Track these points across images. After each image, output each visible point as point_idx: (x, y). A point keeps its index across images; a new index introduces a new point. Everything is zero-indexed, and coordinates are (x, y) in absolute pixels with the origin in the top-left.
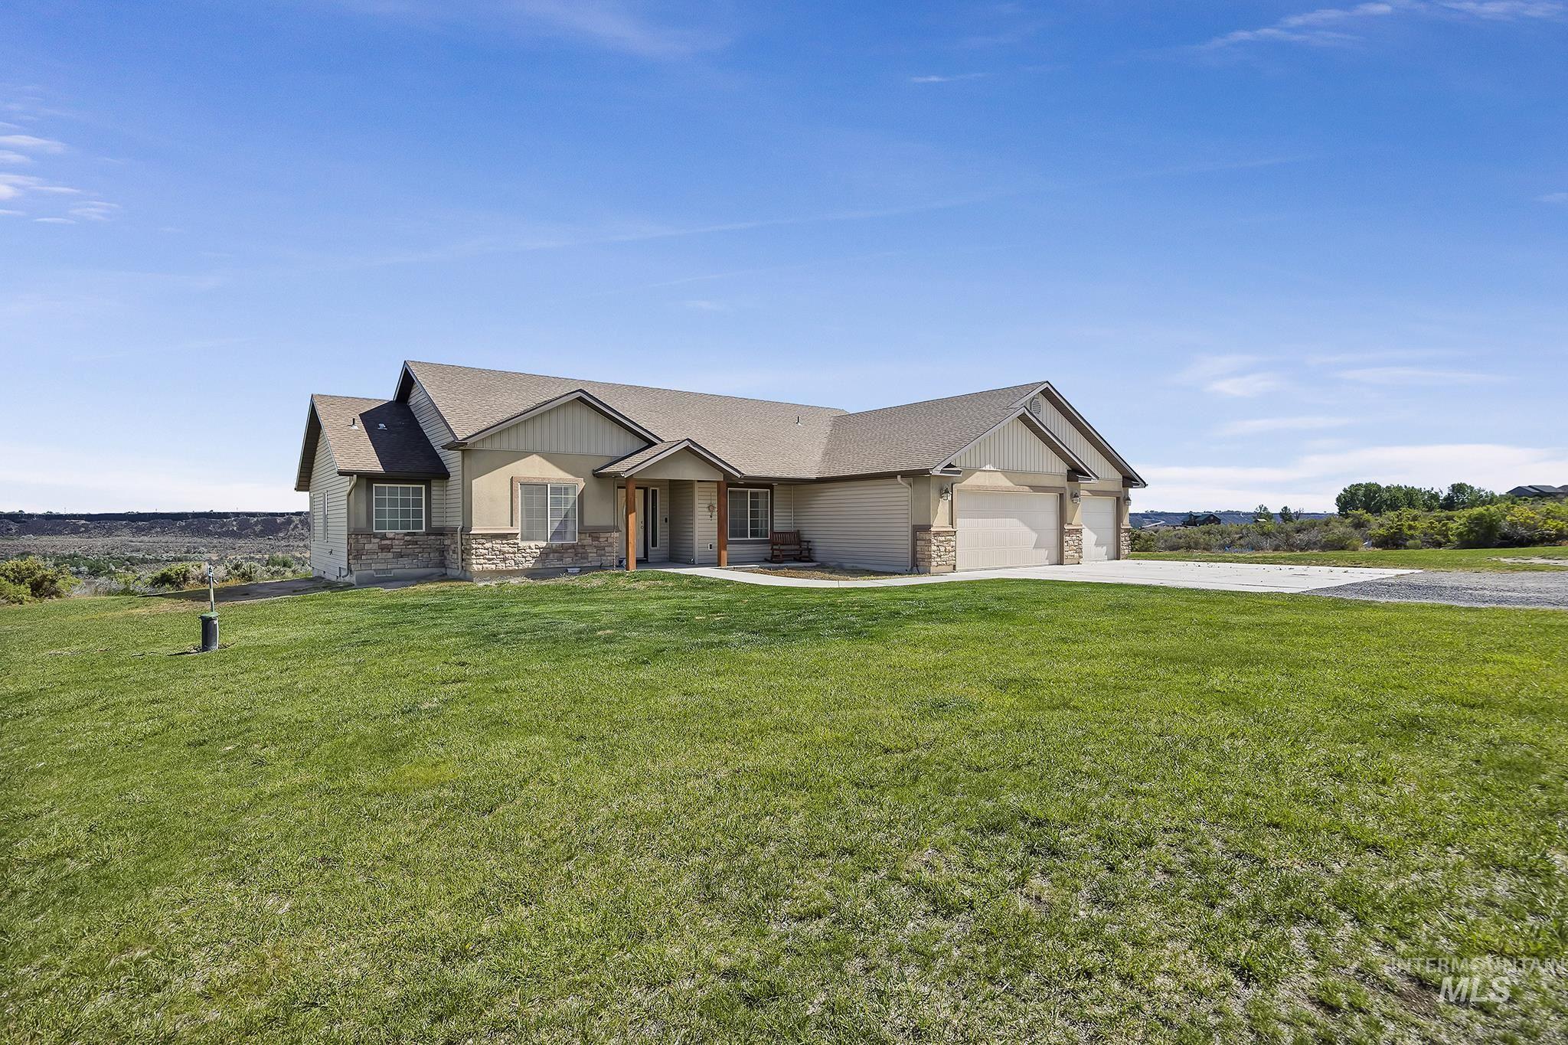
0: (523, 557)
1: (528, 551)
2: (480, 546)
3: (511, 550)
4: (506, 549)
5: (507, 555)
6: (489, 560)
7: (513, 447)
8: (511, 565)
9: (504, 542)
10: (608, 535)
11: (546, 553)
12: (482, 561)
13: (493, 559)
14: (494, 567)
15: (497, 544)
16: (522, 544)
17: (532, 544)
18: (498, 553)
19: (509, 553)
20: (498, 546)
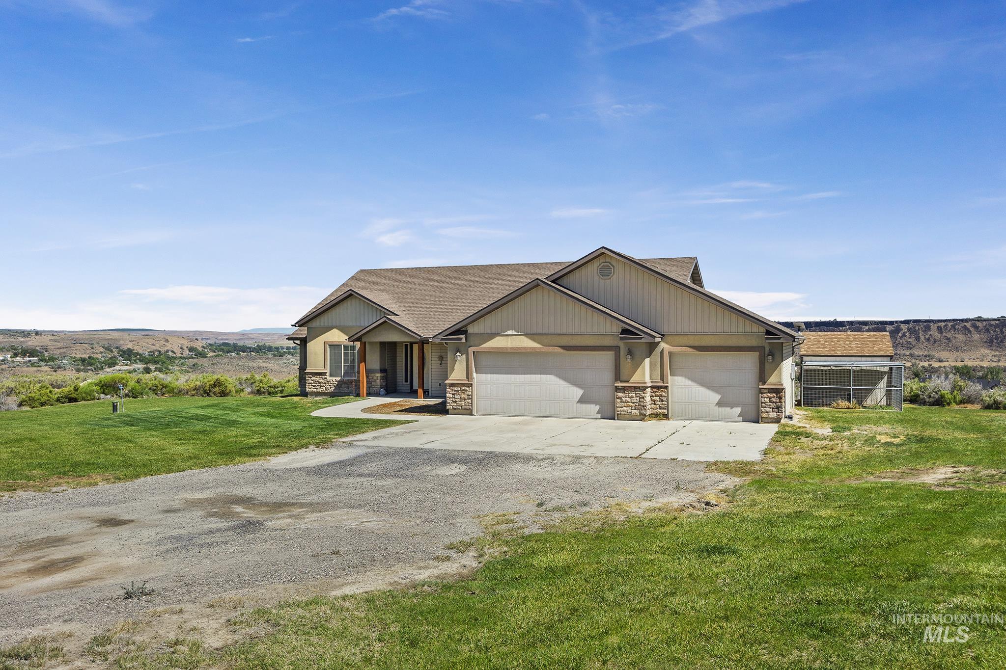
0: (329, 386)
1: (332, 382)
2: (310, 379)
3: (323, 381)
4: (321, 381)
5: (322, 384)
6: (314, 386)
7: (326, 325)
8: (323, 390)
9: (321, 377)
10: (373, 375)
11: (340, 383)
12: (310, 387)
13: (315, 386)
14: (315, 390)
15: (317, 379)
16: (329, 378)
17: (334, 379)
18: (317, 383)
19: (322, 383)
20: (318, 379)
